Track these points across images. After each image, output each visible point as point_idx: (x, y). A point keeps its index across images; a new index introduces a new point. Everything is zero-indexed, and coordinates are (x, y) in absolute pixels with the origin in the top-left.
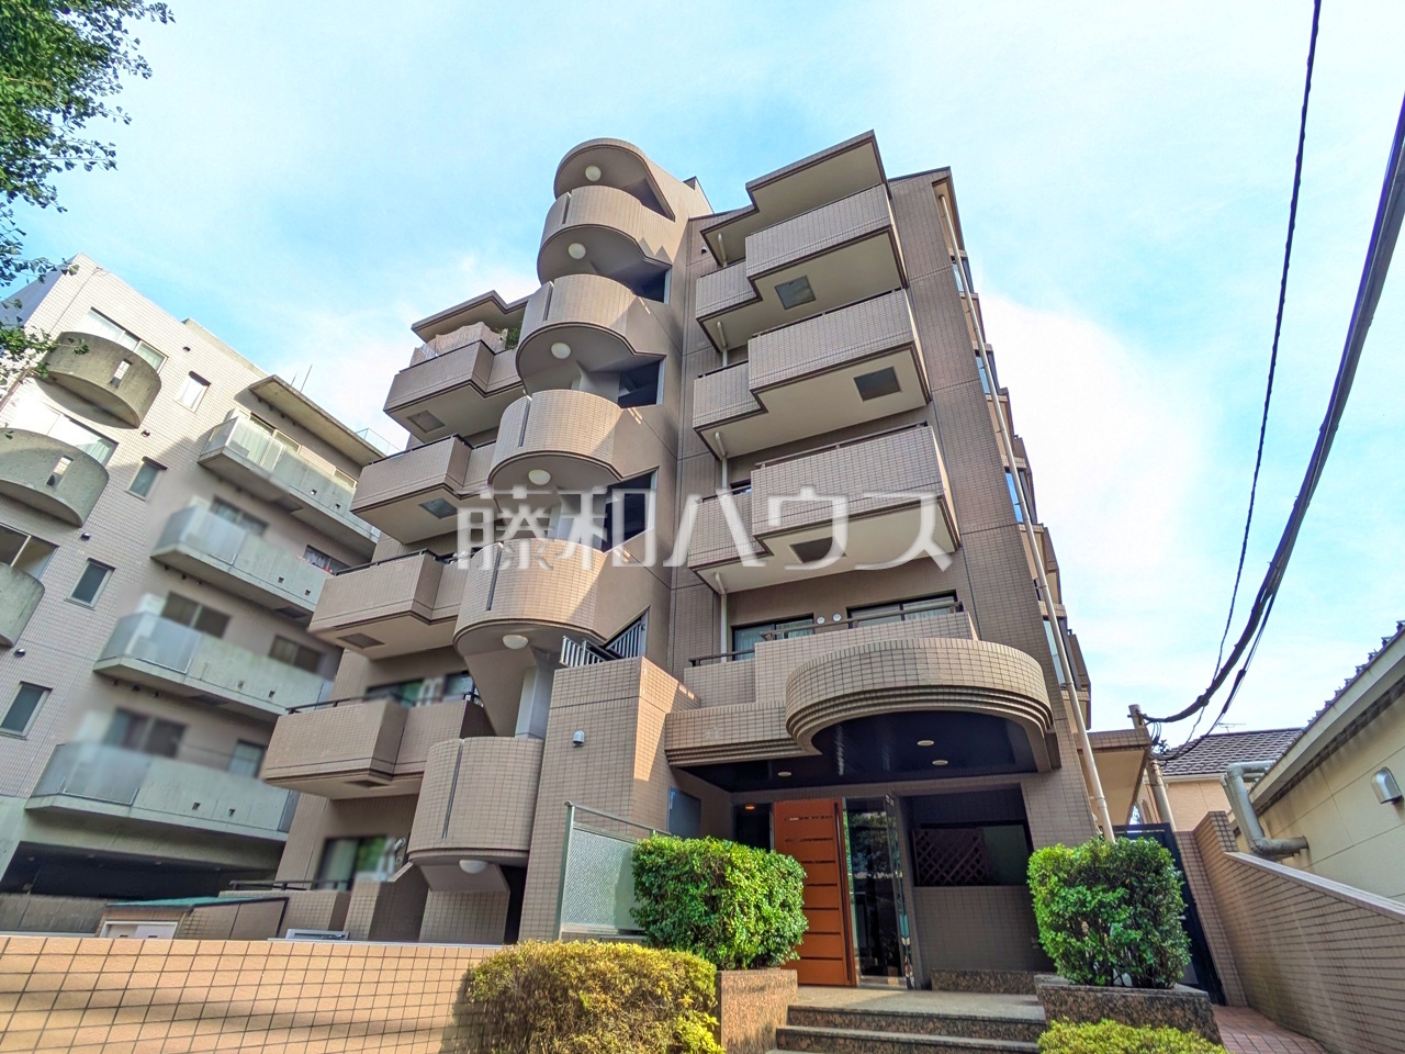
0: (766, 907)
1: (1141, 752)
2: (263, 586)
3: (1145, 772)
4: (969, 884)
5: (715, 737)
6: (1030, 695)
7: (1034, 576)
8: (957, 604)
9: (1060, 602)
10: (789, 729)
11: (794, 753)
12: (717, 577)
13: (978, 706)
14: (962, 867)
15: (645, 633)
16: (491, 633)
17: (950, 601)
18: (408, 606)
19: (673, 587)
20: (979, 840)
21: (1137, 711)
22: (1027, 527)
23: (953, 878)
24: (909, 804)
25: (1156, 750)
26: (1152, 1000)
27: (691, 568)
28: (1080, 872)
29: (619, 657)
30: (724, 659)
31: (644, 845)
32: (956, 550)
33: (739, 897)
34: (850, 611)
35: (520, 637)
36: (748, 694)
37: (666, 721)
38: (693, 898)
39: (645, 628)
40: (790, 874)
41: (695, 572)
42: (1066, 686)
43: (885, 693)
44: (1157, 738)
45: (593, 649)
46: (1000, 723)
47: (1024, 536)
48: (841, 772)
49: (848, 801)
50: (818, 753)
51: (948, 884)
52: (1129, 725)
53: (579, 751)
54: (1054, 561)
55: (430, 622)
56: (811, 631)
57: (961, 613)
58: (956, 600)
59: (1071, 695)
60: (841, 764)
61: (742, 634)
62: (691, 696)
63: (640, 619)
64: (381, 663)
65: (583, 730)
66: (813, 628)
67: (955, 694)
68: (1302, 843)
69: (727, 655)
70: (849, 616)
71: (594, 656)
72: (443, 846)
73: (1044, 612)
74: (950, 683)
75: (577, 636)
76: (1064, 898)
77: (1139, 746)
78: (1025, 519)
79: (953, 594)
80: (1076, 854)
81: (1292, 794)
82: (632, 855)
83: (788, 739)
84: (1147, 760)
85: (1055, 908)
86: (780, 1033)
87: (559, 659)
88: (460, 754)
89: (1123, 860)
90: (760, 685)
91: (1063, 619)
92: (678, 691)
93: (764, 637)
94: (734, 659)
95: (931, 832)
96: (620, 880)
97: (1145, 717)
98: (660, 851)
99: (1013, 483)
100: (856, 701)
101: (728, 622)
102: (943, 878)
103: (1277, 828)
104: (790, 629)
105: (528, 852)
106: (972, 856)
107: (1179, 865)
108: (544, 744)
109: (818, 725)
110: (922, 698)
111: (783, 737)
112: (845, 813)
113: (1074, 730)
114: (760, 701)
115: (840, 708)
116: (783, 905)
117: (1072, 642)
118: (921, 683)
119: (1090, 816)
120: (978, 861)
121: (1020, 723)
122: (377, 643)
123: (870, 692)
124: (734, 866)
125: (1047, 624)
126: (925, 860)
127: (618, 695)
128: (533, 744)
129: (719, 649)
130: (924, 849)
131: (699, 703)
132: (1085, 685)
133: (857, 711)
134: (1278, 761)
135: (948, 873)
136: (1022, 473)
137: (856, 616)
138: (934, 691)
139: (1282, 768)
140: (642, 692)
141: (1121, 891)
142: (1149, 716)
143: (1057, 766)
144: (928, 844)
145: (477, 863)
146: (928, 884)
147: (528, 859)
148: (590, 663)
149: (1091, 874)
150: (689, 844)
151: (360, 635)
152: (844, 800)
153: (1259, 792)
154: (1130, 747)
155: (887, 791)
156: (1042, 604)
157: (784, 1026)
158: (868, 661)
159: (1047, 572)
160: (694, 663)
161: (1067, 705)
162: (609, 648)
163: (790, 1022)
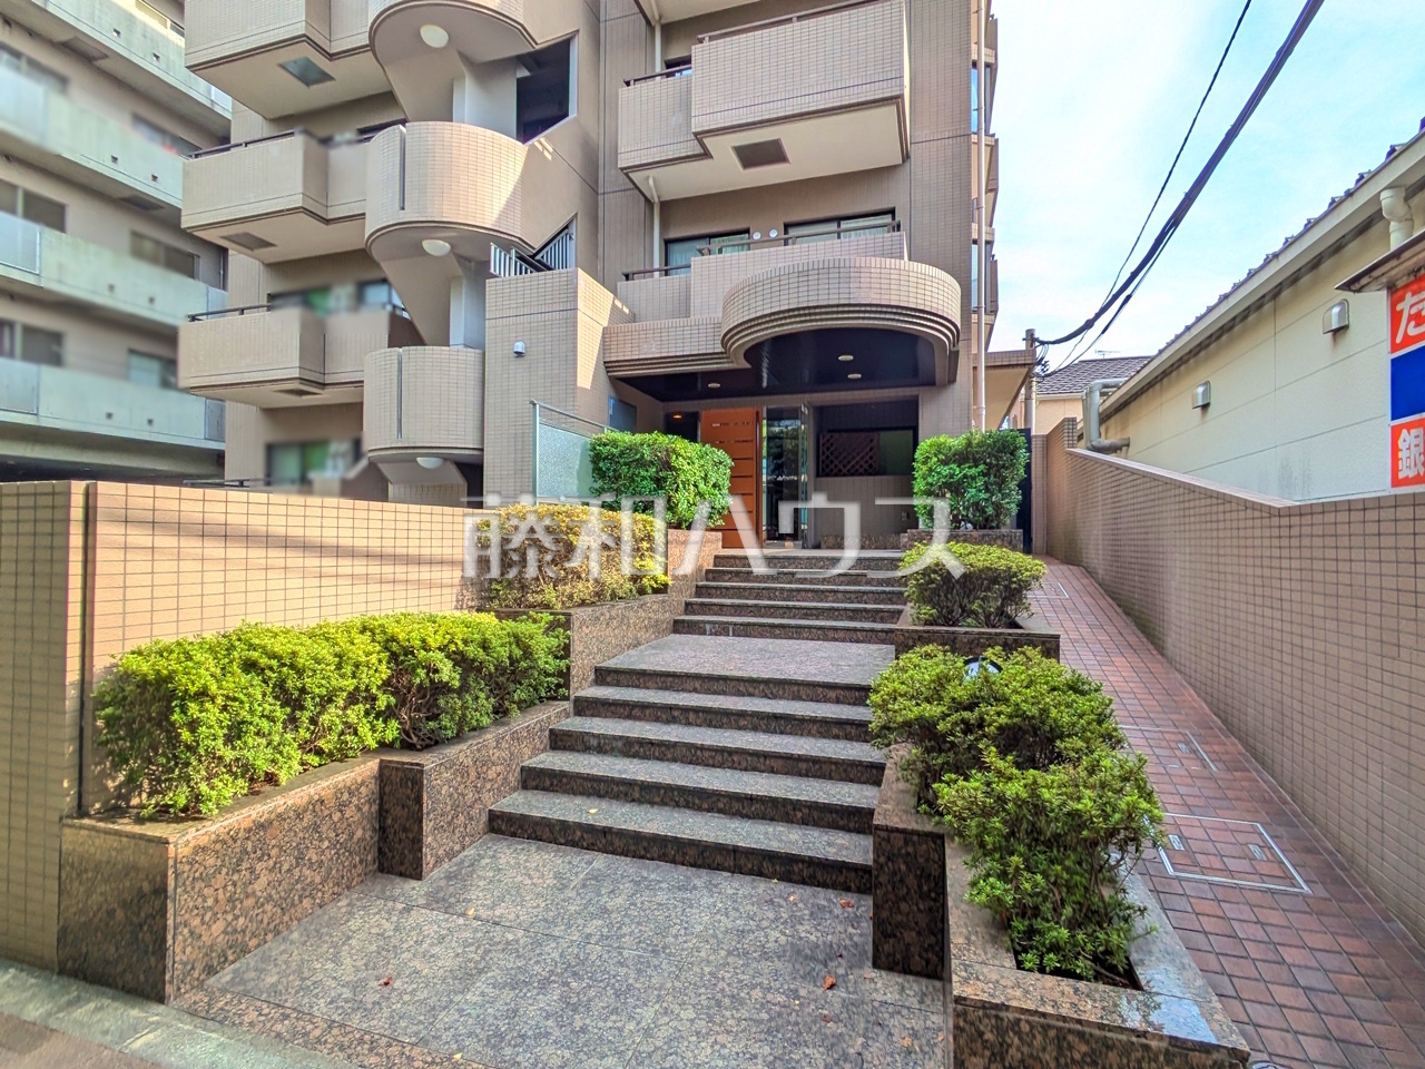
0: (702, 485)
1: (1025, 370)
2: (92, 165)
3: (1023, 391)
4: (861, 474)
5: (652, 350)
6: (945, 315)
7: (974, 195)
8: (895, 223)
9: (991, 225)
10: (724, 344)
11: (726, 366)
12: (651, 182)
13: (899, 324)
14: (857, 463)
15: (573, 242)
16: (408, 236)
17: (887, 219)
18: (298, 202)
19: (601, 191)
20: (875, 442)
21: (1032, 335)
22: (979, 139)
23: (849, 471)
24: (821, 412)
25: (1038, 369)
26: (984, 536)
27: (622, 169)
28: (954, 455)
29: (550, 269)
30: (657, 274)
31: (598, 439)
32: (904, 161)
33: (682, 477)
34: (787, 227)
35: (441, 242)
36: (684, 308)
37: (603, 334)
38: (644, 478)
39: (573, 237)
40: (721, 463)
41: (627, 175)
42: (977, 311)
43: (817, 311)
44: (1042, 359)
45: (521, 258)
46: (912, 339)
47: (974, 147)
48: (765, 384)
49: (768, 410)
50: (748, 366)
51: (844, 475)
52: (1022, 346)
53: (520, 361)
54: (996, 179)
55: (328, 222)
56: (746, 247)
57: (898, 233)
58: (894, 218)
59: (979, 319)
60: (765, 375)
61: (675, 248)
62: (626, 310)
63: (566, 227)
64: (278, 268)
65: (522, 341)
66: (749, 244)
67: (881, 312)
68: (1126, 443)
69: (660, 270)
70: (786, 232)
71: (524, 266)
72: (399, 445)
73: (975, 236)
74: (878, 302)
75: (506, 244)
76: (939, 473)
77: (1025, 365)
78: (979, 129)
79: (892, 212)
80: (955, 442)
81: (1133, 406)
82: (589, 447)
83: (722, 353)
84: (1028, 376)
85: (930, 480)
86: (708, 571)
87: (489, 268)
88: (400, 363)
89: (989, 445)
90: (696, 301)
91: (989, 243)
92: (614, 305)
93: (701, 252)
94: (666, 275)
95: (836, 435)
96: (580, 467)
97: (1037, 340)
98: (614, 443)
99: (977, 79)
100: (790, 317)
101: (661, 233)
102: (840, 470)
103: (1111, 432)
104: (725, 244)
105: (482, 450)
106: (867, 454)
107: (1029, 450)
108: (484, 354)
109: (752, 340)
110: (851, 315)
111: (716, 351)
112: (765, 422)
113: (974, 351)
114: (695, 317)
115: (775, 324)
116: (714, 486)
117: (992, 266)
118: (852, 302)
119: (969, 421)
120: (871, 458)
121: (930, 340)
122: (268, 244)
123: (804, 308)
124: (678, 455)
125: (975, 247)
126: (828, 457)
127: (556, 307)
128: (473, 354)
129: (652, 263)
130: (828, 449)
131: (633, 318)
132: (994, 311)
133: (790, 327)
134: (1132, 377)
135: (845, 467)
136: (988, 70)
137: (793, 232)
138: (863, 309)
139: (1132, 383)
140: (580, 305)
141: (982, 467)
142: (1041, 339)
143: (952, 380)
144: (832, 445)
145: (434, 459)
146: (827, 475)
147: (483, 456)
148: (521, 273)
149: (962, 457)
150: (638, 437)
151: (247, 235)
152: (765, 409)
153: (1108, 404)
154: (1017, 365)
155: (803, 402)
156: (975, 226)
157: (711, 568)
158: (806, 278)
159: (988, 191)
160: (627, 277)
161: (974, 327)
162: (538, 257)
163: (715, 565)
